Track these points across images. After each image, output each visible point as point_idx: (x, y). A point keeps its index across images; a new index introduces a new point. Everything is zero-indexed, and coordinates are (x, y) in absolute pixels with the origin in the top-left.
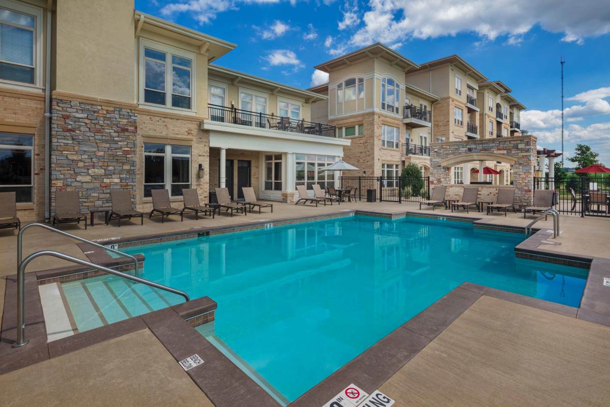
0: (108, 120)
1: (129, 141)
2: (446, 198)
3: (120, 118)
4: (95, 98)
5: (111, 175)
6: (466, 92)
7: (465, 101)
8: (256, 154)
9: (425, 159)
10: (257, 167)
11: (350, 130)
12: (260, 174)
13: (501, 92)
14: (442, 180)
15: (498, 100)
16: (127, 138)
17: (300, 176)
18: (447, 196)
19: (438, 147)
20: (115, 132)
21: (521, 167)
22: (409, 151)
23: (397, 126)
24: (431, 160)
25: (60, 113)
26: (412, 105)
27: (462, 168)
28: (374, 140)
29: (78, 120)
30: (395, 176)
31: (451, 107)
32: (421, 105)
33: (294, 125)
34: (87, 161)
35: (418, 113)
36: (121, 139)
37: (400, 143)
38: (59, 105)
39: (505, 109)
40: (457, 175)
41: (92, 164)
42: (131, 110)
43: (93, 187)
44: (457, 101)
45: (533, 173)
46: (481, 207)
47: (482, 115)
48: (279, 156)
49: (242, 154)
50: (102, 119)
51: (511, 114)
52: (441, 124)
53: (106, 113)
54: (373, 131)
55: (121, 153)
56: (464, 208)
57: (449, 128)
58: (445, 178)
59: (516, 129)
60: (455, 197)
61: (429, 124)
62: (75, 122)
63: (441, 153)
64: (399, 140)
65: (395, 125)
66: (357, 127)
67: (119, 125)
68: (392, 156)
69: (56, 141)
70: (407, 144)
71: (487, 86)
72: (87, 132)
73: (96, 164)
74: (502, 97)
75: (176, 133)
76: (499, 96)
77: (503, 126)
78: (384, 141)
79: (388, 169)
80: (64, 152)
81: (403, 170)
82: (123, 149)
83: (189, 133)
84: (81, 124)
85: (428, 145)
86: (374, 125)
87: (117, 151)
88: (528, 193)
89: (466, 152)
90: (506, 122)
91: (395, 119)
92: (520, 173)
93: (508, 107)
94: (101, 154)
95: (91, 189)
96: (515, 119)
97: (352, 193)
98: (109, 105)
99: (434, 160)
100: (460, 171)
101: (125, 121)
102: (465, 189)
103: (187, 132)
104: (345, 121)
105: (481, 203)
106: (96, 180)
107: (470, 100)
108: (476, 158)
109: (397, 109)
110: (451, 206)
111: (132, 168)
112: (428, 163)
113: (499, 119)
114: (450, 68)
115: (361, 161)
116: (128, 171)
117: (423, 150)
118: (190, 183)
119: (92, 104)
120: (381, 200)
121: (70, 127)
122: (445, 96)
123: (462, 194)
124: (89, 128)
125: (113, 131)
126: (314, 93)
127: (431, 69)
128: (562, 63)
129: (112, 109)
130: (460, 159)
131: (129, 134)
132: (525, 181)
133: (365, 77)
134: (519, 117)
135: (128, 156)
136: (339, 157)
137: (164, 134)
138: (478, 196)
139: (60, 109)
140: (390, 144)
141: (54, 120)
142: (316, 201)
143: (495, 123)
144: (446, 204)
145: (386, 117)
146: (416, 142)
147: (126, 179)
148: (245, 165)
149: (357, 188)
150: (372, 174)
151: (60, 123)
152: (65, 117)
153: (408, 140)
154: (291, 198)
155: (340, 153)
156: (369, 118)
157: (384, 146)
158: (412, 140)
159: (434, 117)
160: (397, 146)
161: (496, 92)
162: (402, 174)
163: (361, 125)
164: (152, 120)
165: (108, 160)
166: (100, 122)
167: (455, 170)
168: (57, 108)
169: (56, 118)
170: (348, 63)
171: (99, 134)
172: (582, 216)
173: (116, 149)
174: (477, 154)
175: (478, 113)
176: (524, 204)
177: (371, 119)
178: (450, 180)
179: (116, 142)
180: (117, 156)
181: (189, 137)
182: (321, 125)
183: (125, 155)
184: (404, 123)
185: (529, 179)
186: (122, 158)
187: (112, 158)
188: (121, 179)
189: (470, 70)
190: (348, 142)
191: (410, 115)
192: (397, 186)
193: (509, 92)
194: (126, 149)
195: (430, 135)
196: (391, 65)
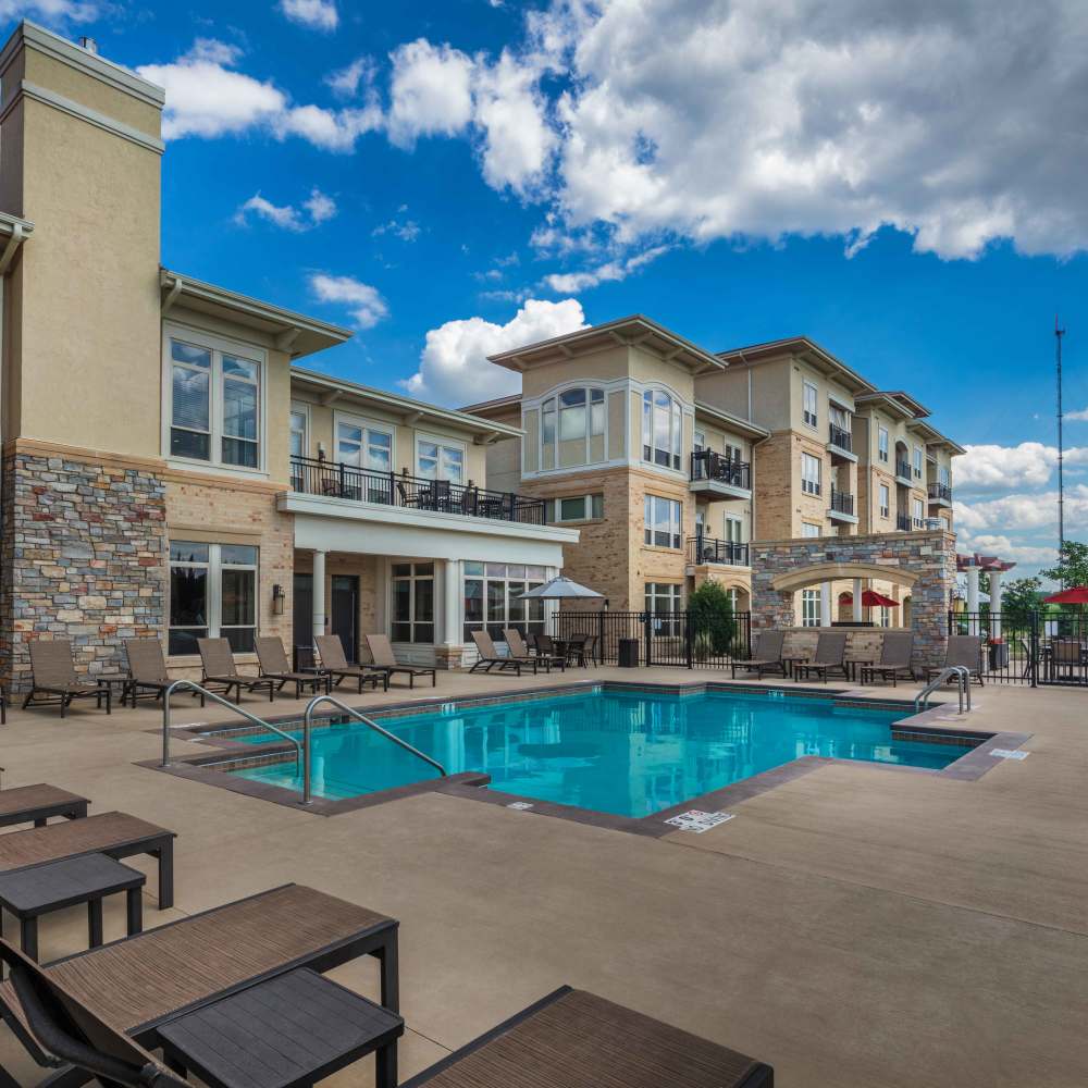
0: (113, 496)
1: (149, 538)
2: (784, 656)
3: (135, 491)
4: (90, 452)
5: (118, 609)
6: (826, 417)
7: (826, 440)
8: (371, 561)
9: (739, 572)
10: (373, 591)
11: (573, 507)
12: (377, 606)
13: (905, 416)
14: (777, 618)
15: (901, 434)
16: (148, 531)
17: (472, 611)
18: (786, 652)
19: (768, 550)
20: (126, 519)
21: (925, 593)
22: (704, 554)
23: (678, 498)
24: (753, 577)
25: (30, 482)
26: (709, 450)
27: (818, 593)
28: (627, 530)
29: (59, 496)
30: (672, 610)
31: (795, 453)
32: (728, 449)
33: (456, 496)
34: (75, 580)
35: (723, 468)
36: (135, 534)
37: (685, 537)
38: (28, 466)
39: (917, 456)
40: (809, 608)
41: (85, 585)
42: (154, 474)
43: (85, 633)
44: (808, 439)
45: (947, 605)
46: (851, 672)
47: (864, 471)
48: (426, 567)
49: (342, 561)
50: (102, 493)
51: (931, 465)
52: (772, 491)
53: (109, 481)
54: (625, 510)
55: (136, 564)
56: (820, 676)
57: (790, 500)
58: (783, 615)
59: (942, 501)
60: (802, 653)
61: (746, 494)
62: (55, 501)
63: (772, 562)
64: (681, 529)
65: (673, 497)
66: (588, 499)
67: (132, 506)
68: (665, 565)
69: (22, 540)
70: (700, 539)
71: (874, 404)
72: (75, 520)
73: (92, 587)
74: (908, 427)
75: (231, 518)
76: (901, 425)
77: (911, 494)
78: (648, 533)
79: (658, 595)
80: (35, 562)
81: (690, 598)
82: (140, 554)
83: (254, 520)
84: (65, 504)
85: (745, 539)
86: (627, 496)
87: (129, 558)
88: (940, 643)
89: (822, 562)
90: (918, 484)
91: (672, 482)
92: (925, 604)
93: (923, 450)
94: (100, 564)
95: (82, 637)
96: (940, 479)
97: (588, 647)
98: (116, 464)
99: (760, 577)
100: (815, 599)
101: (145, 496)
102: (821, 636)
103: (250, 517)
104: (561, 486)
105: (851, 665)
106: (90, 618)
107: (837, 437)
108: (841, 573)
109: (677, 459)
110: (793, 671)
111: (156, 594)
112: (747, 583)
113: (901, 480)
114: (792, 364)
115: (600, 576)
116: (149, 600)
117: (733, 552)
118: (256, 626)
119: (86, 465)
120: (649, 663)
121: (45, 510)
122: (779, 427)
123: (815, 648)
124: (80, 513)
125: (121, 518)
126: (480, 419)
127: (749, 364)
128: (1058, 333)
129: (120, 473)
130: (812, 575)
131: (151, 524)
132: (933, 620)
133: (608, 388)
134: (949, 473)
135: (148, 569)
136: (554, 567)
137: (208, 522)
138: (846, 650)
139: (29, 474)
140: (663, 539)
141: (19, 497)
142: (514, 665)
143: (893, 489)
144: (783, 667)
145: (652, 477)
146: (717, 533)
147: (145, 616)
148: (345, 586)
149: (596, 638)
150: (623, 607)
151: (29, 502)
152: (38, 492)
153: (699, 527)
154: (456, 659)
155: (556, 558)
156: (615, 480)
157: (649, 543)
158: (708, 528)
159: (757, 475)
160: (677, 544)
161: (896, 417)
162: (688, 606)
163: (598, 495)
164: (185, 493)
165: (112, 578)
166: (99, 500)
167: (805, 596)
168: (24, 472)
169: (21, 493)
170: (568, 352)
171: (98, 525)
172: (1033, 686)
173: (127, 554)
174: (843, 565)
175: (856, 465)
176: (932, 664)
177: (621, 482)
178: (792, 619)
179: (128, 541)
180: (129, 568)
181: (256, 527)
182: (515, 496)
183: (143, 568)
184: (692, 492)
185: (941, 615)
186: (138, 574)
187: (119, 574)
188: (136, 617)
189: (836, 369)
190: (572, 536)
191: (704, 474)
192: (677, 632)
193: (925, 415)
194: (146, 555)
195: (748, 517)
196: (664, 361)
